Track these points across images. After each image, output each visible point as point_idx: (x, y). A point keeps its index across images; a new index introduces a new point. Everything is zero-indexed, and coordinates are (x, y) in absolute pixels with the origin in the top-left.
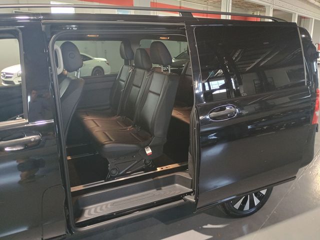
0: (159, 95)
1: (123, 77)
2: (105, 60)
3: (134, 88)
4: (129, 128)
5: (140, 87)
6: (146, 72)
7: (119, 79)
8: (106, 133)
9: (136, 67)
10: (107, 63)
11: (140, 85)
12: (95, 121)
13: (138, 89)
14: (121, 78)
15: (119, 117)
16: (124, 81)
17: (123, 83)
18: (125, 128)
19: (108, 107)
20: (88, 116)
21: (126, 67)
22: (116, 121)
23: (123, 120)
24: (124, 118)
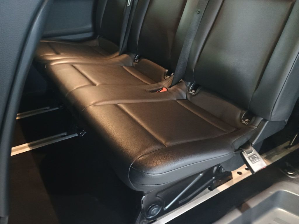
4: (165, 87)
12: (76, 66)
15: (125, 56)
20: (58, 54)
22: (122, 67)
23: (134, 63)
24: (136, 60)
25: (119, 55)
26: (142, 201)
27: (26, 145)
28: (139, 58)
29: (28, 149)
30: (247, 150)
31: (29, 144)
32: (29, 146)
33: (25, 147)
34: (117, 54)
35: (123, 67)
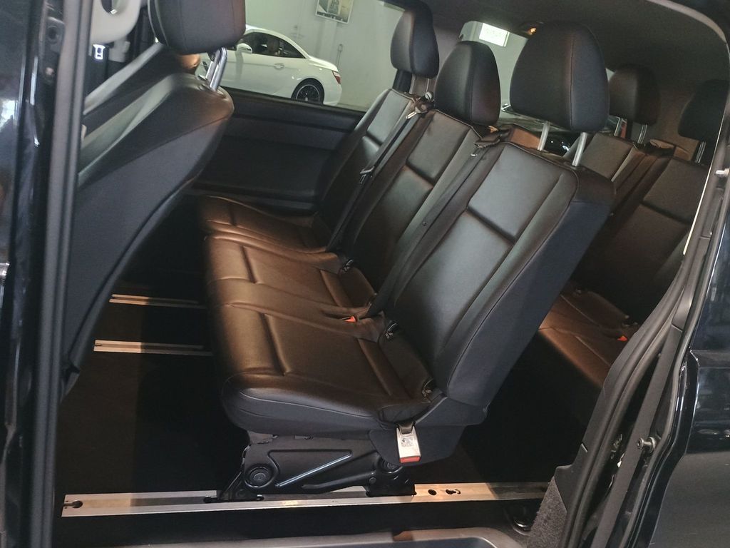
0: (510, 240)
1: (381, 128)
2: (335, 69)
3: (408, 175)
4: (356, 316)
5: (433, 182)
6: (470, 134)
7: (365, 131)
8: (271, 320)
9: (432, 105)
10: (338, 79)
11: (433, 175)
12: (249, 250)
13: (425, 186)
14: (370, 128)
16: (378, 143)
17: (373, 148)
18: (341, 309)
19: (307, 206)
20: (234, 224)
21: (396, 99)
22: (319, 271)
23: (342, 270)
24: (346, 267)
25: (326, 252)
26: (245, 452)
27: (139, 344)
28: (351, 265)
29: (139, 351)
30: (404, 428)
31: (144, 344)
32: (142, 347)
33: (136, 347)
34: (323, 250)
35: (322, 271)
